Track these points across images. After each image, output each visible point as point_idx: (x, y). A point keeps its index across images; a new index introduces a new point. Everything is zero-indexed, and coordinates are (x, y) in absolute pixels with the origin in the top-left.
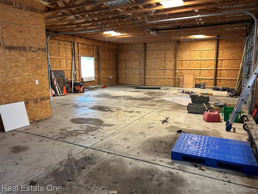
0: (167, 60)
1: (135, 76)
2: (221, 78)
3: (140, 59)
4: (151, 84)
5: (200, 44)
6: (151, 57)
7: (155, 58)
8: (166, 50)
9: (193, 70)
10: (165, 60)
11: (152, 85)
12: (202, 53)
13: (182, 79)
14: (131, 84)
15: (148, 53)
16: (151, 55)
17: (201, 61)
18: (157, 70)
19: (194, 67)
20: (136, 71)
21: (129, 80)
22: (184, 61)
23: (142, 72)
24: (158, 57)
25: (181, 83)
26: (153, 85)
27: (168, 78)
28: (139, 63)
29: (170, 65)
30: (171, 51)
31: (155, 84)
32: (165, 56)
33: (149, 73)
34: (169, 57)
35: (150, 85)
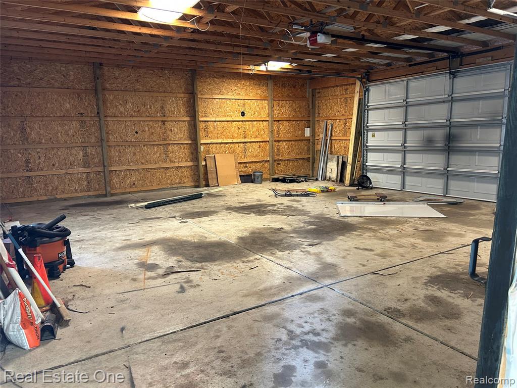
0: (170, 119)
1: (70, 171)
2: (280, 158)
3: (81, 114)
4: (131, 187)
5: (239, 85)
6: (122, 109)
7: (135, 111)
8: (165, 92)
9: (231, 143)
10: (164, 119)
11: (132, 190)
12: (244, 105)
13: (213, 166)
14: (58, 197)
15: (111, 97)
16: (121, 102)
17: (244, 123)
18: (144, 146)
19: (233, 137)
20: (73, 151)
21: (46, 185)
22: (210, 123)
23: (94, 155)
24: (143, 109)
25: (212, 175)
26: (136, 189)
27: (177, 167)
28: (82, 127)
29: (179, 133)
30: (179, 95)
31: (142, 186)
32: (162, 107)
33: (120, 157)
34: (173, 112)
35: (128, 190)
